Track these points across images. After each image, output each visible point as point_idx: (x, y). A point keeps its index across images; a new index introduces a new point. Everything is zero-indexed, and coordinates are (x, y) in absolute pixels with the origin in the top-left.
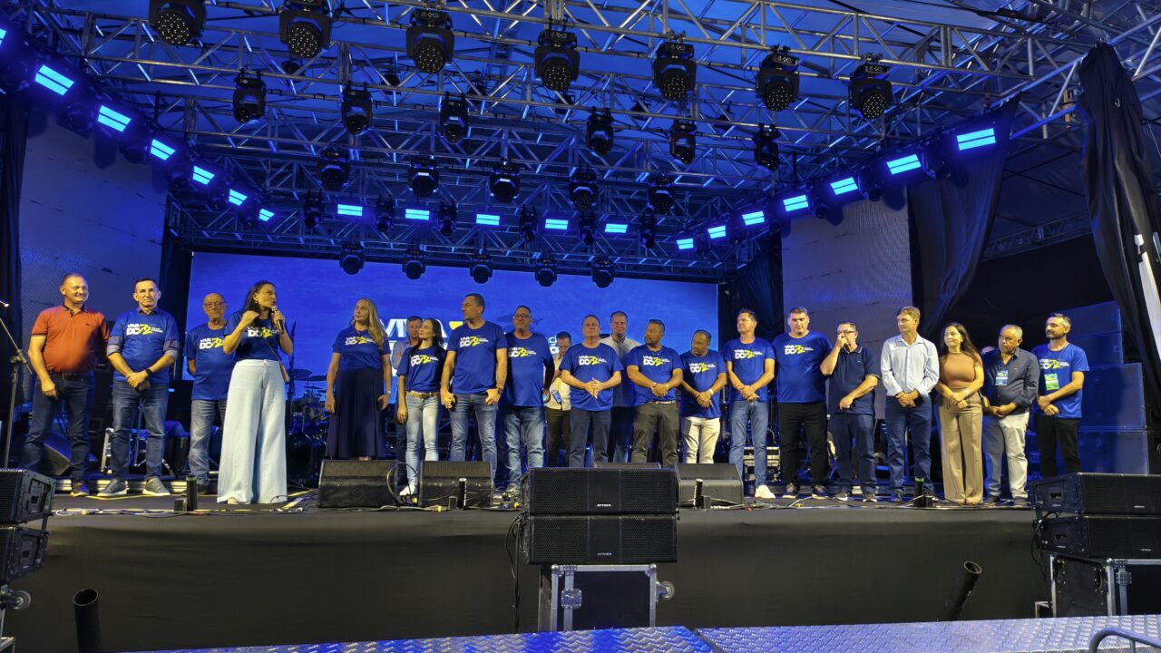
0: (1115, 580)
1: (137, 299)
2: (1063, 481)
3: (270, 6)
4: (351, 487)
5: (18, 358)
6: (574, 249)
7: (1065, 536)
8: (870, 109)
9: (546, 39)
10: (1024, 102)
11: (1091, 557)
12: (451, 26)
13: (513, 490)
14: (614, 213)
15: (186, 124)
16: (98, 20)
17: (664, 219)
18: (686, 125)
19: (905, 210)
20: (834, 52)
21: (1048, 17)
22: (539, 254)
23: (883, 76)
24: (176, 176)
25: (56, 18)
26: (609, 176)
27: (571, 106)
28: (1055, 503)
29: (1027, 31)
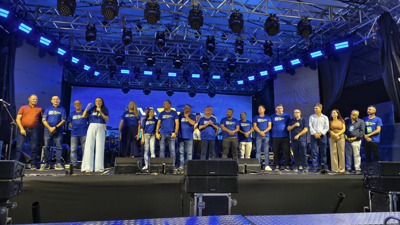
0: (392, 199)
1: (52, 102)
2: (374, 164)
3: (98, 2)
4: (126, 166)
5: (13, 123)
6: (202, 85)
7: (374, 184)
8: (304, 35)
9: (192, 12)
10: (358, 32)
11: (383, 191)
12: (159, 8)
13: (181, 167)
14: (215, 72)
15: (69, 43)
16: (40, 8)
17: (233, 74)
18: (240, 41)
19: (317, 70)
20: (291, 16)
21: (366, 2)
22: (190, 86)
23: (309, 24)
24: (66, 60)
25: (26, 7)
26: (214, 59)
27: (201, 35)
28: (371, 172)
29: (359, 7)
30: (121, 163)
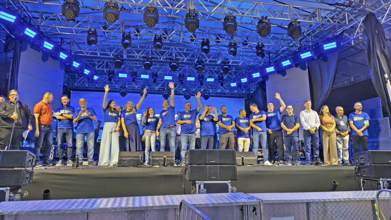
0: (383, 186)
3: (100, 7)
4: (128, 160)
6: (196, 87)
7: (366, 172)
8: (295, 36)
9: (188, 15)
10: (346, 33)
11: (375, 178)
12: (158, 12)
14: (209, 75)
15: (71, 48)
16: (44, 14)
17: (226, 77)
18: (234, 44)
19: (307, 70)
20: (282, 18)
21: (352, 5)
22: (185, 89)
23: (298, 25)
24: (67, 64)
25: (30, 14)
26: (208, 62)
27: (196, 38)
28: (362, 161)
29: (345, 10)
30: (124, 157)
